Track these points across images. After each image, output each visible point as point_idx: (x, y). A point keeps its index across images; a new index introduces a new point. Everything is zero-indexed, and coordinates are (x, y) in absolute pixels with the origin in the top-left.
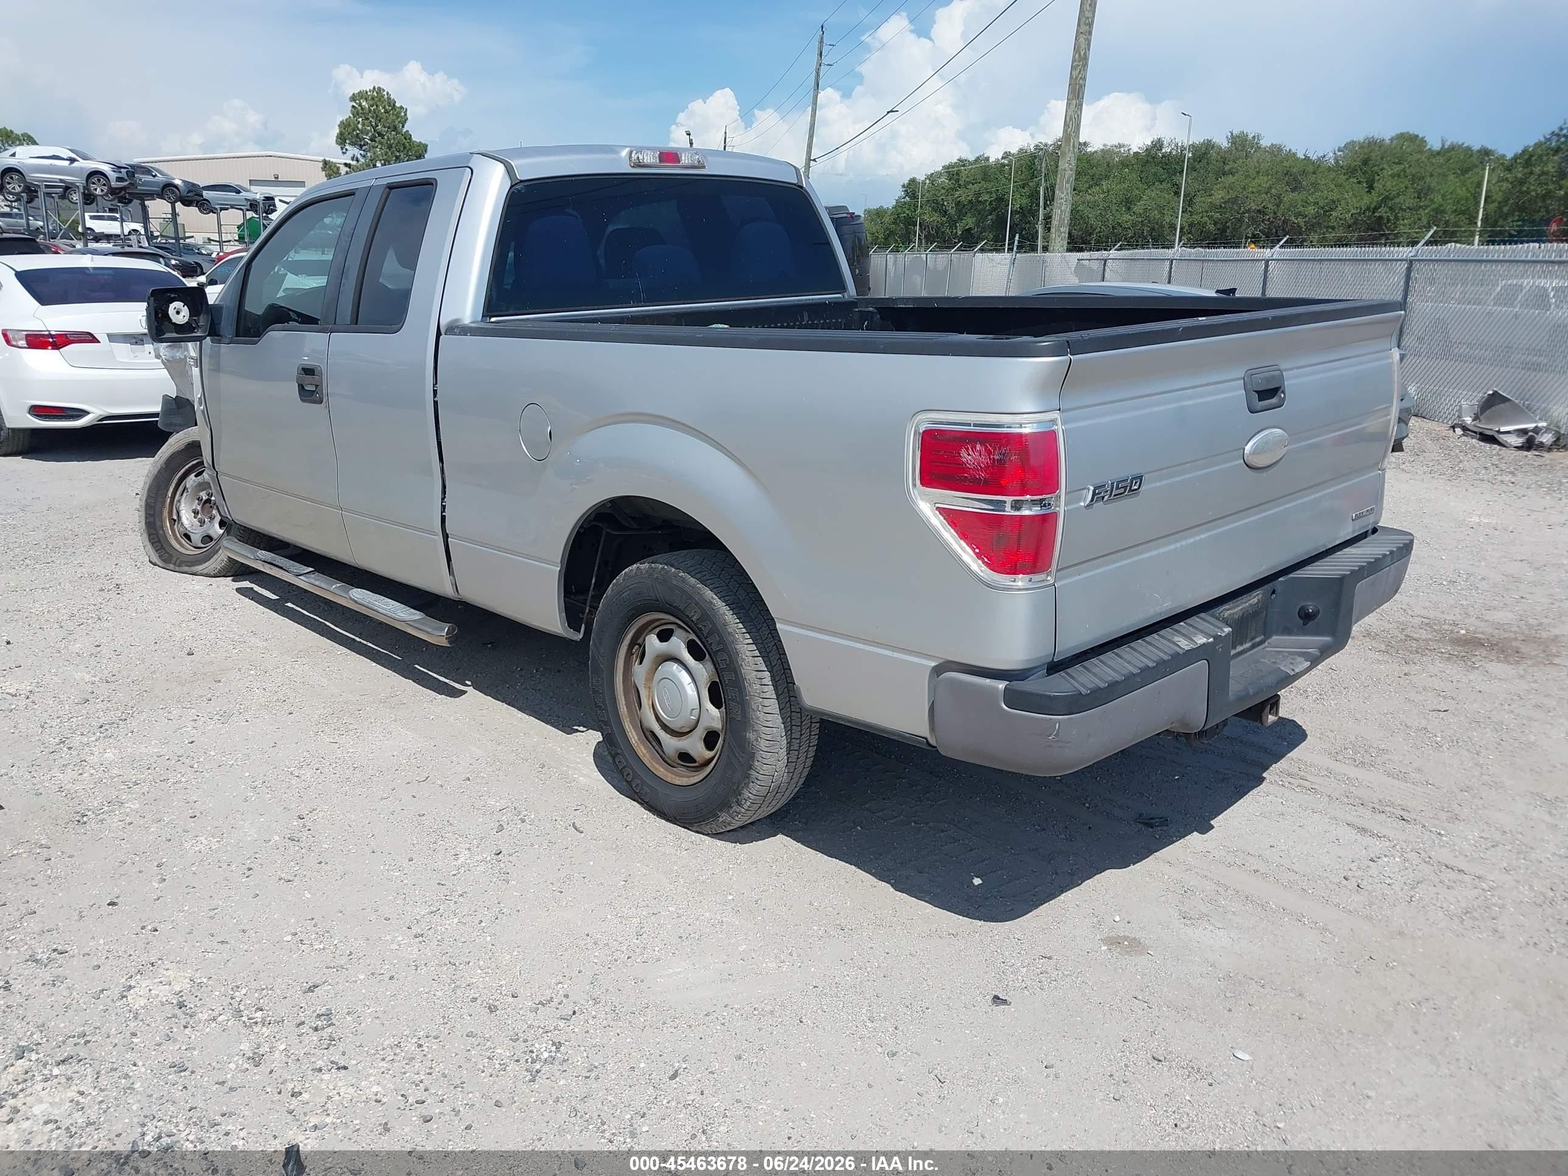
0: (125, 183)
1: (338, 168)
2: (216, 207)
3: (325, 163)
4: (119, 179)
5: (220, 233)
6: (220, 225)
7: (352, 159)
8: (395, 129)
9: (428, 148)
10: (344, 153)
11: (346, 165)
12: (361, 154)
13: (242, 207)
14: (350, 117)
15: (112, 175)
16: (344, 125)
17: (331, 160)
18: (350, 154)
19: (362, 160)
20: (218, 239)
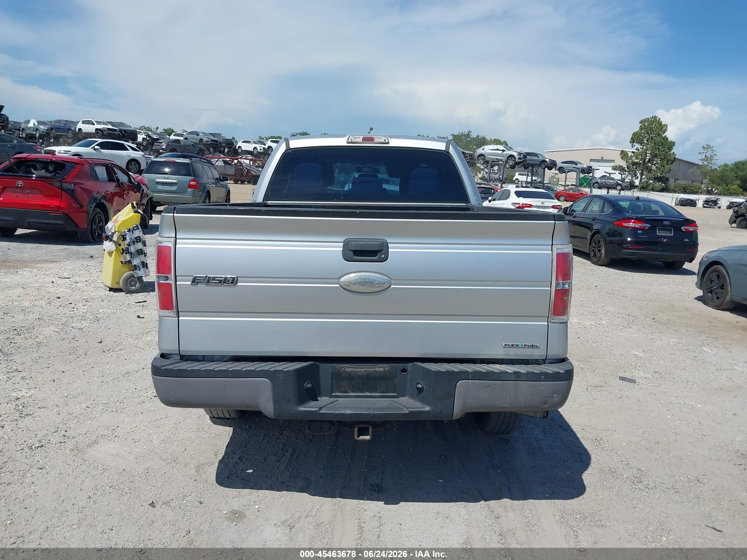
0: (522, 160)
1: (627, 154)
2: (566, 170)
3: (622, 151)
4: (520, 158)
5: (565, 182)
6: (566, 178)
7: (636, 150)
8: (659, 135)
9: (676, 143)
10: (632, 147)
11: (633, 152)
12: (640, 148)
13: (577, 171)
14: (638, 131)
15: (517, 157)
16: (635, 134)
17: (625, 150)
18: (635, 147)
19: (640, 150)
20: (564, 184)
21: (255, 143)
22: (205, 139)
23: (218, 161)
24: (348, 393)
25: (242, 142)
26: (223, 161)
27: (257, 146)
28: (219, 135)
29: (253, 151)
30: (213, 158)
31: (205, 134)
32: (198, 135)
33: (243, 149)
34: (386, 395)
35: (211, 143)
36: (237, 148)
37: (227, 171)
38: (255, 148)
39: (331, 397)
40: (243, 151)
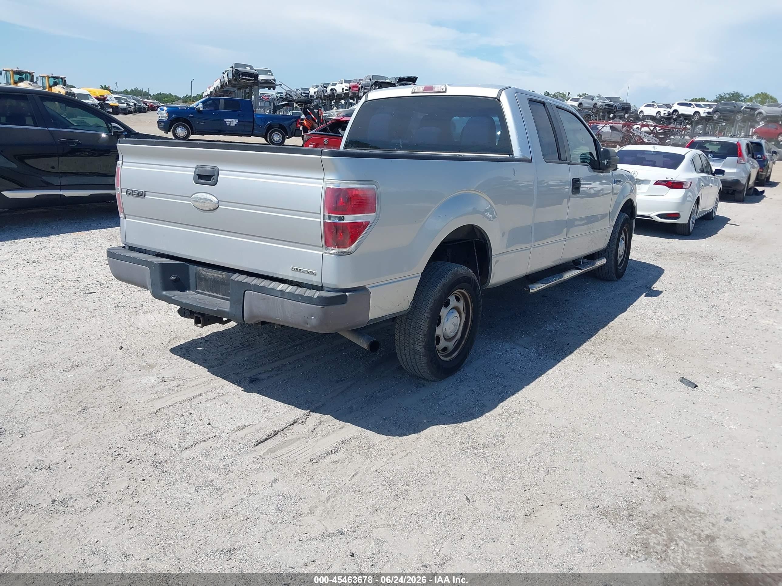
21: (659, 106)
22: (600, 103)
23: (603, 127)
24: (205, 291)
25: (645, 106)
26: (610, 126)
27: (661, 110)
28: (617, 98)
29: (656, 116)
30: (599, 124)
31: (600, 98)
32: (593, 100)
33: (644, 114)
34: (224, 298)
35: (605, 108)
36: (638, 113)
37: (614, 137)
38: (659, 112)
39: (196, 292)
40: (645, 116)
